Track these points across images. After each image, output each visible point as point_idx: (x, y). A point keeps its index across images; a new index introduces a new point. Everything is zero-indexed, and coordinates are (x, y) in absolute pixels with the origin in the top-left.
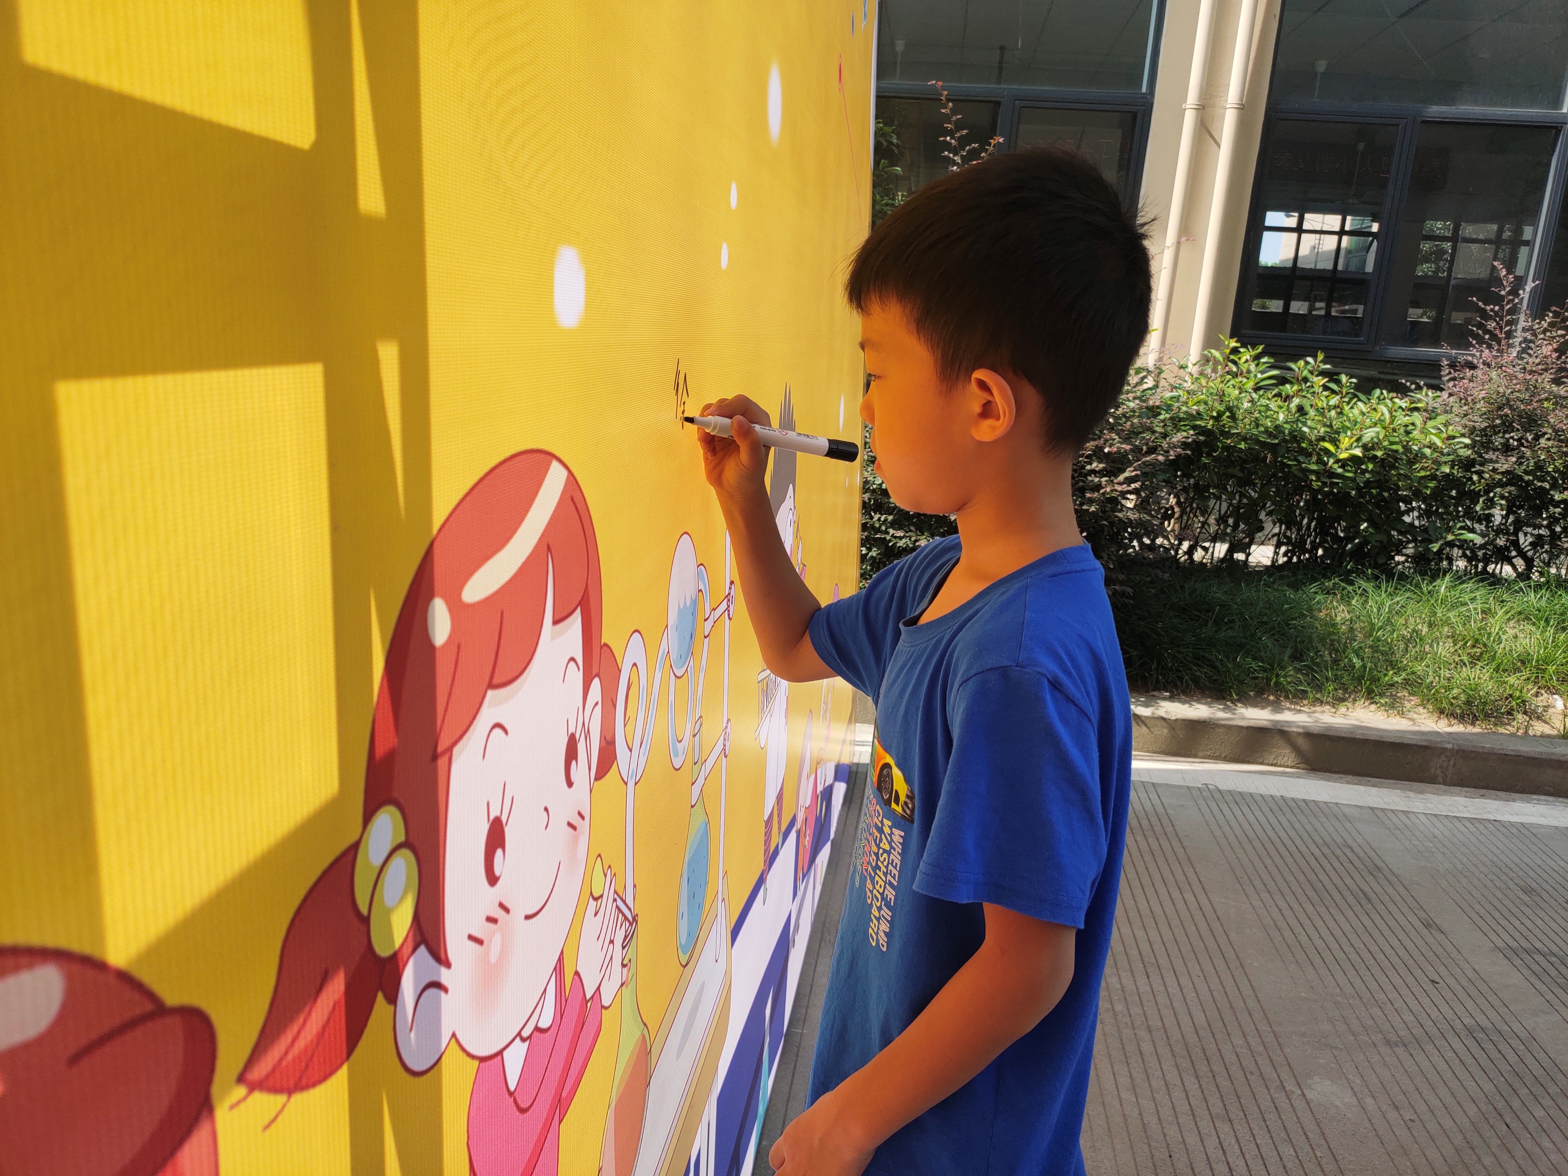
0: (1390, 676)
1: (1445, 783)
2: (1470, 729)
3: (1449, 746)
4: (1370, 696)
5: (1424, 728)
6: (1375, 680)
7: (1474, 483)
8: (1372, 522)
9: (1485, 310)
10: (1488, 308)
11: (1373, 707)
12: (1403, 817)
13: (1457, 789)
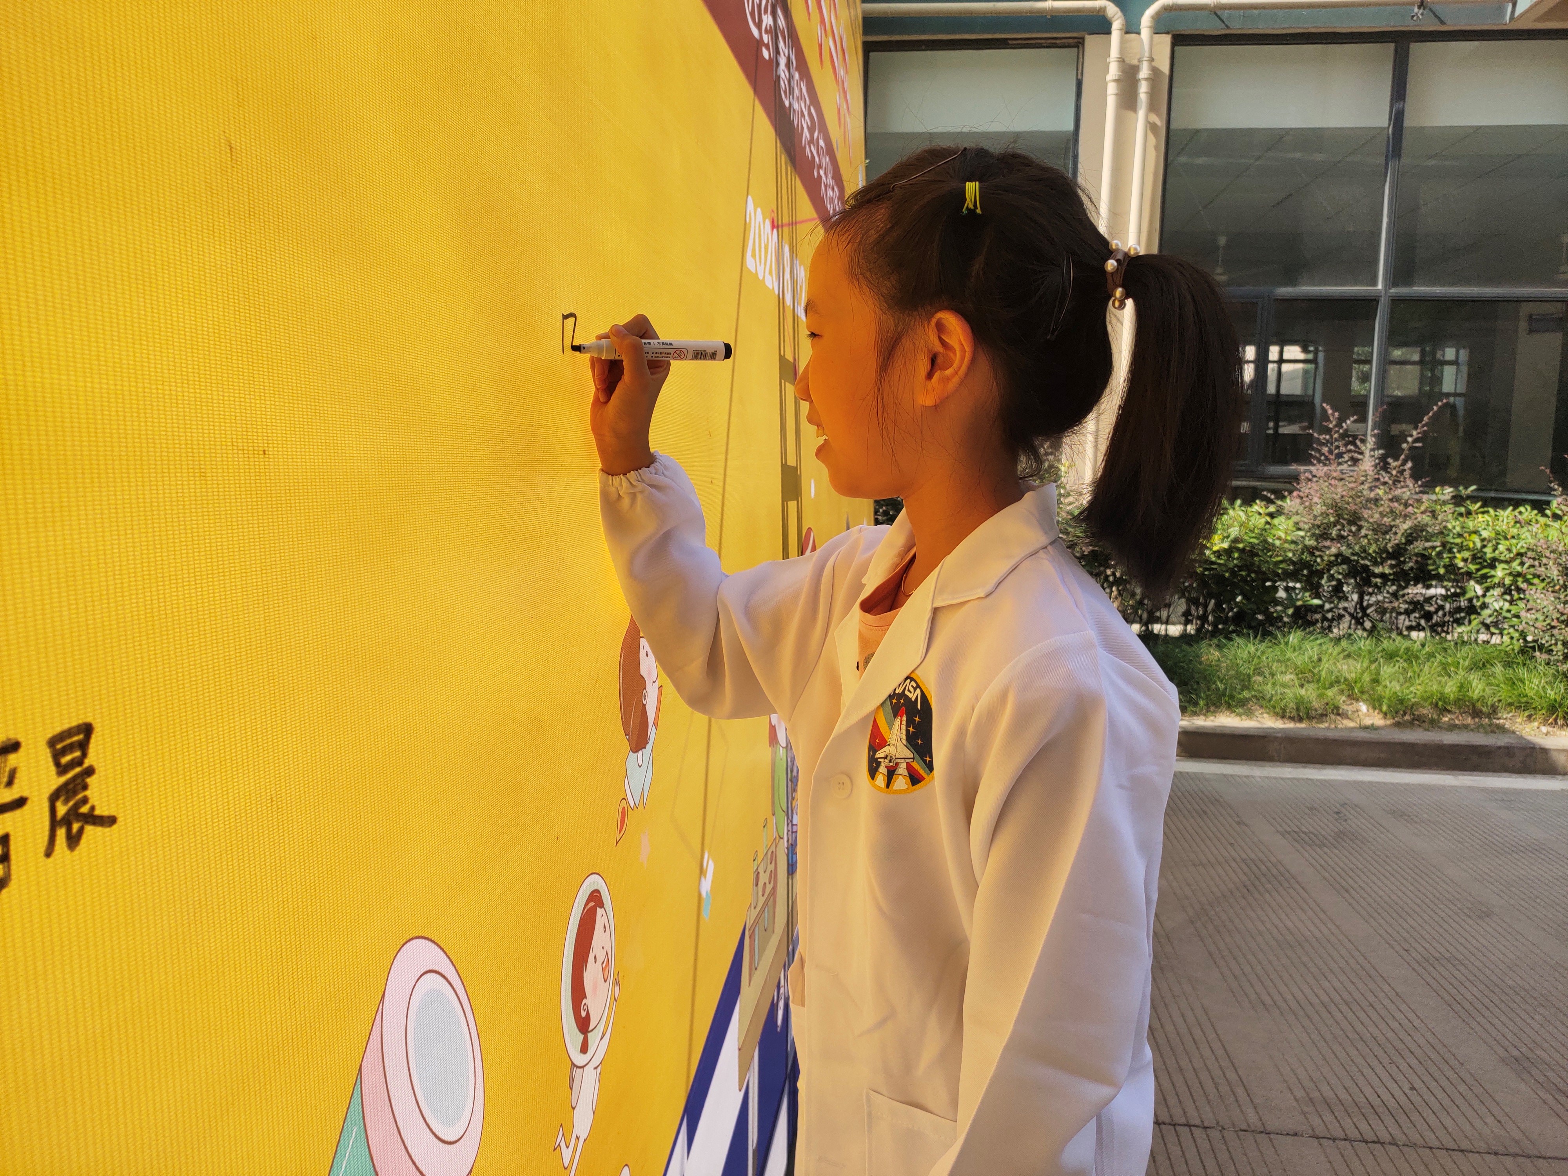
0: (1246, 694)
1: (1279, 761)
2: (1299, 725)
3: (1279, 735)
4: (1229, 707)
5: (1265, 726)
6: (1232, 697)
7: (1318, 564)
8: (1245, 597)
9: (1319, 439)
10: (1321, 437)
11: (1233, 715)
12: (1245, 779)
13: (1287, 764)
